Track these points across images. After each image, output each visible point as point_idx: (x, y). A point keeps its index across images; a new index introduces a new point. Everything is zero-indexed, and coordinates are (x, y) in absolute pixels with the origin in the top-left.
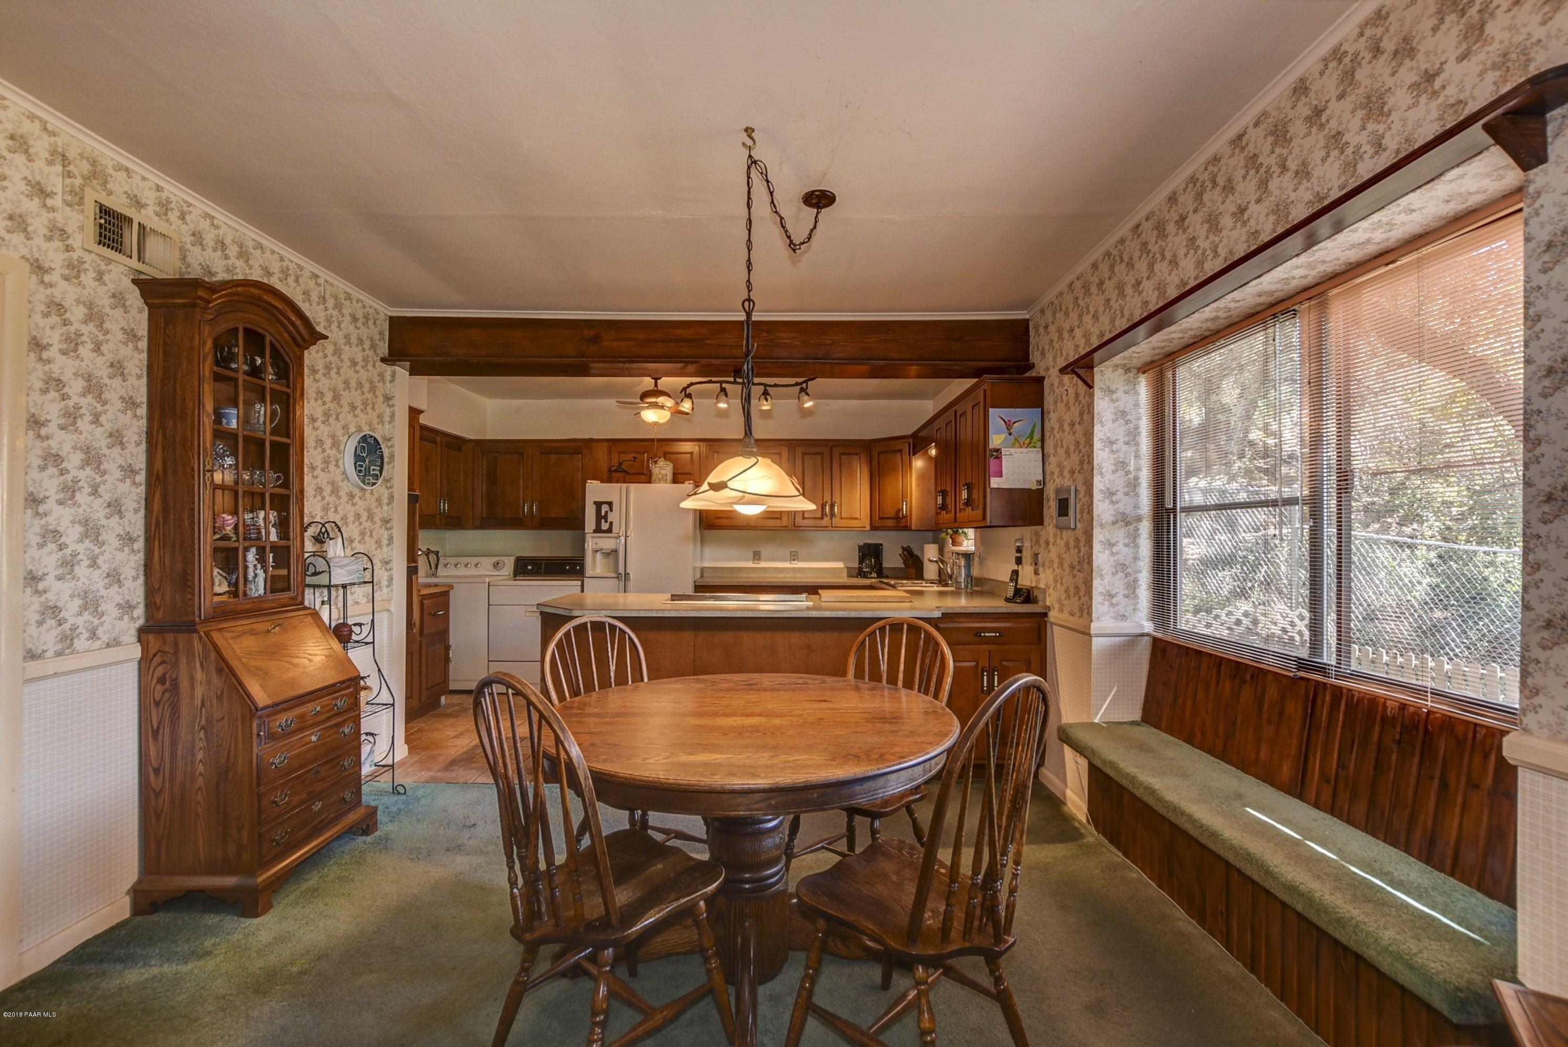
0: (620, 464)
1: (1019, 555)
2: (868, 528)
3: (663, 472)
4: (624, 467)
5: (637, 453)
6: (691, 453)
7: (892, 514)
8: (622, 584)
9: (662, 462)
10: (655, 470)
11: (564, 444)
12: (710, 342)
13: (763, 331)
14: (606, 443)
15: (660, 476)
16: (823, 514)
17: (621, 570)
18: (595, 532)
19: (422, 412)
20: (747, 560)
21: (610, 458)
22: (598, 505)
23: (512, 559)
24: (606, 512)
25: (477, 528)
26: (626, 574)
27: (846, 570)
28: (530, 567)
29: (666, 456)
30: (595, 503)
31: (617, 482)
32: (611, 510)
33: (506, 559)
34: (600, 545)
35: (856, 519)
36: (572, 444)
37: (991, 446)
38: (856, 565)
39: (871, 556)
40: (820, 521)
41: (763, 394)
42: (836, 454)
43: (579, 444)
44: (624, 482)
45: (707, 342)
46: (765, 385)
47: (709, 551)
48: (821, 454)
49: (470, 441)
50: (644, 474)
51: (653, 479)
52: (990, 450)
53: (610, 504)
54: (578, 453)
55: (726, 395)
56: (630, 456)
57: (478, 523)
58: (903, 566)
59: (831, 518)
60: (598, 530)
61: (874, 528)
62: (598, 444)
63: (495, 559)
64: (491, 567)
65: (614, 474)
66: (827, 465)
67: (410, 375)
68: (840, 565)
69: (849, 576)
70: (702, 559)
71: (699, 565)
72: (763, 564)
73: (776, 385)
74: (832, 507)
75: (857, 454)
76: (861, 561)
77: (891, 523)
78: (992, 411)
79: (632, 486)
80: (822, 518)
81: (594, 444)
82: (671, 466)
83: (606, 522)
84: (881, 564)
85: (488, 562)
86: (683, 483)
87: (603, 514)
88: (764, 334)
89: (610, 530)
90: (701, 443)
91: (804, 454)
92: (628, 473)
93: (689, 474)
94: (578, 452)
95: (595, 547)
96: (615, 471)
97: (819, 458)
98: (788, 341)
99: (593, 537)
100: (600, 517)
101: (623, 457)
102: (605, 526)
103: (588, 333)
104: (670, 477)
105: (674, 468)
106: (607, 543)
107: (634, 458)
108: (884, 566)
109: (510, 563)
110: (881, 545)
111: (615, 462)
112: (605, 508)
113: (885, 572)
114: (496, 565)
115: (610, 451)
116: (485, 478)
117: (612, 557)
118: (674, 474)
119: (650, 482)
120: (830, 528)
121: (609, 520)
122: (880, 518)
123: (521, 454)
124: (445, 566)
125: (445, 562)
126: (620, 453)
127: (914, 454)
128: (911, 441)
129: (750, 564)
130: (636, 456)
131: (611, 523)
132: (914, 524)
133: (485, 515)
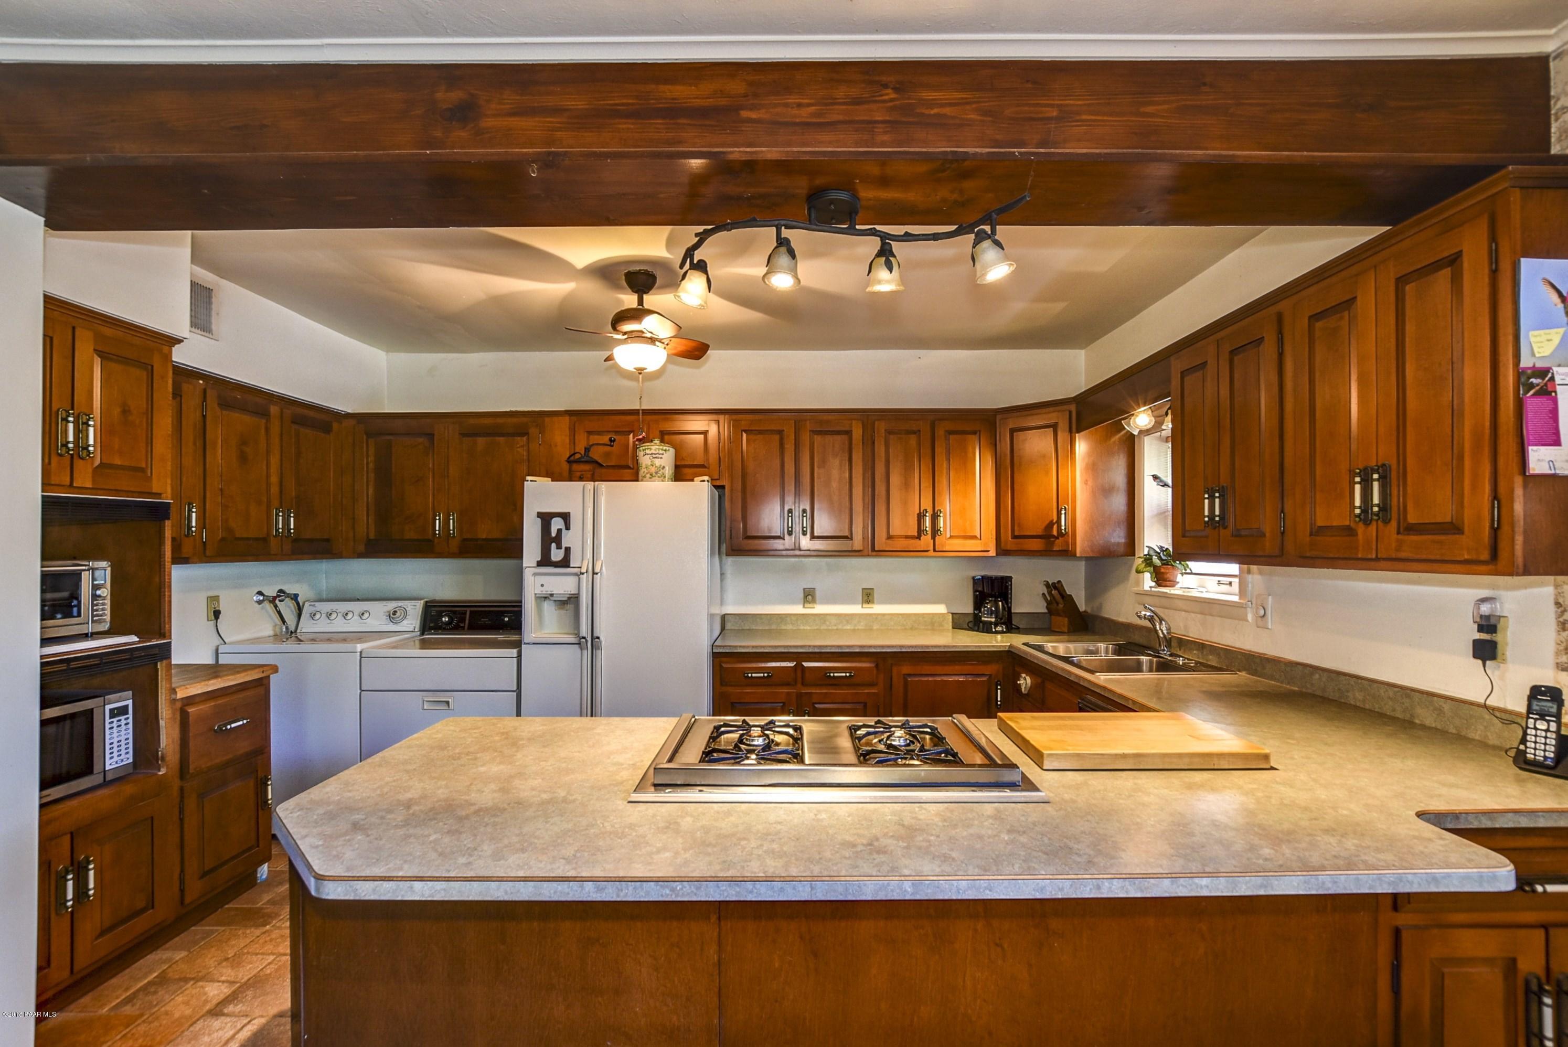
0: (587, 450)
1: (1484, 636)
2: (992, 553)
3: (658, 462)
4: (596, 454)
5: (616, 432)
6: (705, 433)
7: (1039, 530)
8: (587, 654)
9: (655, 447)
10: (645, 460)
11: (500, 420)
12: (753, 115)
13: (886, 86)
14: (567, 418)
15: (653, 470)
16: (920, 532)
17: (584, 630)
18: (540, 564)
19: (179, 341)
20: (793, 602)
21: (573, 442)
22: (546, 518)
23: (420, 605)
24: (559, 531)
25: (361, 556)
26: (595, 638)
27: (950, 616)
28: (445, 619)
29: (664, 436)
30: (540, 515)
31: (581, 479)
32: (568, 528)
33: (408, 605)
34: (547, 590)
35: (974, 537)
36: (515, 420)
37: (1526, 362)
38: (969, 608)
39: (996, 597)
40: (917, 541)
41: (880, 254)
42: (940, 432)
43: (525, 420)
44: (593, 480)
45: (745, 114)
46: (884, 237)
47: (733, 585)
48: (917, 432)
49: (349, 416)
50: (629, 467)
51: (641, 473)
52: (1520, 373)
53: (565, 517)
54: (522, 434)
55: (792, 254)
56: (605, 439)
57: (361, 548)
58: (1046, 611)
59: (934, 538)
60: (545, 561)
61: (1002, 551)
62: (555, 419)
63: (392, 605)
64: (385, 618)
65: (575, 467)
66: (926, 450)
67: (48, 224)
68: (941, 609)
69: (957, 626)
70: (722, 603)
71: (719, 611)
72: (819, 609)
73: (908, 237)
74: (935, 517)
75: (974, 433)
76: (979, 602)
77: (1036, 545)
78: (1526, 264)
79: (603, 486)
80: (919, 537)
81: (547, 420)
82: (672, 451)
83: (559, 547)
84: (1010, 609)
85: (380, 609)
86: (692, 480)
87: (554, 534)
88: (890, 94)
89: (565, 563)
90: (721, 418)
91: (889, 432)
92: (601, 465)
93: (703, 466)
94: (522, 432)
95: (539, 590)
96: (578, 462)
97: (913, 440)
98: (947, 111)
99: (535, 574)
100: (548, 540)
101: (595, 439)
102: (557, 555)
103: (448, 97)
104: (669, 471)
105: (677, 456)
106: (562, 584)
107: (610, 440)
108: (1013, 611)
109: (415, 610)
110: (1011, 578)
111: (580, 448)
112: (557, 524)
113: (1015, 621)
114: (392, 616)
115: (573, 432)
116: (372, 475)
117: (570, 607)
118: (678, 468)
119: (637, 480)
120: (931, 553)
121: (564, 545)
122: (1015, 537)
123: (431, 436)
124: (313, 616)
125: (312, 609)
126: (590, 433)
127: (1078, 431)
128: (1073, 408)
129: (798, 609)
130: (614, 437)
131: (568, 550)
132: (1081, 546)
133: (372, 536)
